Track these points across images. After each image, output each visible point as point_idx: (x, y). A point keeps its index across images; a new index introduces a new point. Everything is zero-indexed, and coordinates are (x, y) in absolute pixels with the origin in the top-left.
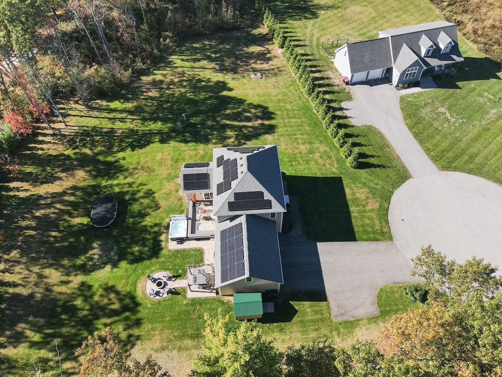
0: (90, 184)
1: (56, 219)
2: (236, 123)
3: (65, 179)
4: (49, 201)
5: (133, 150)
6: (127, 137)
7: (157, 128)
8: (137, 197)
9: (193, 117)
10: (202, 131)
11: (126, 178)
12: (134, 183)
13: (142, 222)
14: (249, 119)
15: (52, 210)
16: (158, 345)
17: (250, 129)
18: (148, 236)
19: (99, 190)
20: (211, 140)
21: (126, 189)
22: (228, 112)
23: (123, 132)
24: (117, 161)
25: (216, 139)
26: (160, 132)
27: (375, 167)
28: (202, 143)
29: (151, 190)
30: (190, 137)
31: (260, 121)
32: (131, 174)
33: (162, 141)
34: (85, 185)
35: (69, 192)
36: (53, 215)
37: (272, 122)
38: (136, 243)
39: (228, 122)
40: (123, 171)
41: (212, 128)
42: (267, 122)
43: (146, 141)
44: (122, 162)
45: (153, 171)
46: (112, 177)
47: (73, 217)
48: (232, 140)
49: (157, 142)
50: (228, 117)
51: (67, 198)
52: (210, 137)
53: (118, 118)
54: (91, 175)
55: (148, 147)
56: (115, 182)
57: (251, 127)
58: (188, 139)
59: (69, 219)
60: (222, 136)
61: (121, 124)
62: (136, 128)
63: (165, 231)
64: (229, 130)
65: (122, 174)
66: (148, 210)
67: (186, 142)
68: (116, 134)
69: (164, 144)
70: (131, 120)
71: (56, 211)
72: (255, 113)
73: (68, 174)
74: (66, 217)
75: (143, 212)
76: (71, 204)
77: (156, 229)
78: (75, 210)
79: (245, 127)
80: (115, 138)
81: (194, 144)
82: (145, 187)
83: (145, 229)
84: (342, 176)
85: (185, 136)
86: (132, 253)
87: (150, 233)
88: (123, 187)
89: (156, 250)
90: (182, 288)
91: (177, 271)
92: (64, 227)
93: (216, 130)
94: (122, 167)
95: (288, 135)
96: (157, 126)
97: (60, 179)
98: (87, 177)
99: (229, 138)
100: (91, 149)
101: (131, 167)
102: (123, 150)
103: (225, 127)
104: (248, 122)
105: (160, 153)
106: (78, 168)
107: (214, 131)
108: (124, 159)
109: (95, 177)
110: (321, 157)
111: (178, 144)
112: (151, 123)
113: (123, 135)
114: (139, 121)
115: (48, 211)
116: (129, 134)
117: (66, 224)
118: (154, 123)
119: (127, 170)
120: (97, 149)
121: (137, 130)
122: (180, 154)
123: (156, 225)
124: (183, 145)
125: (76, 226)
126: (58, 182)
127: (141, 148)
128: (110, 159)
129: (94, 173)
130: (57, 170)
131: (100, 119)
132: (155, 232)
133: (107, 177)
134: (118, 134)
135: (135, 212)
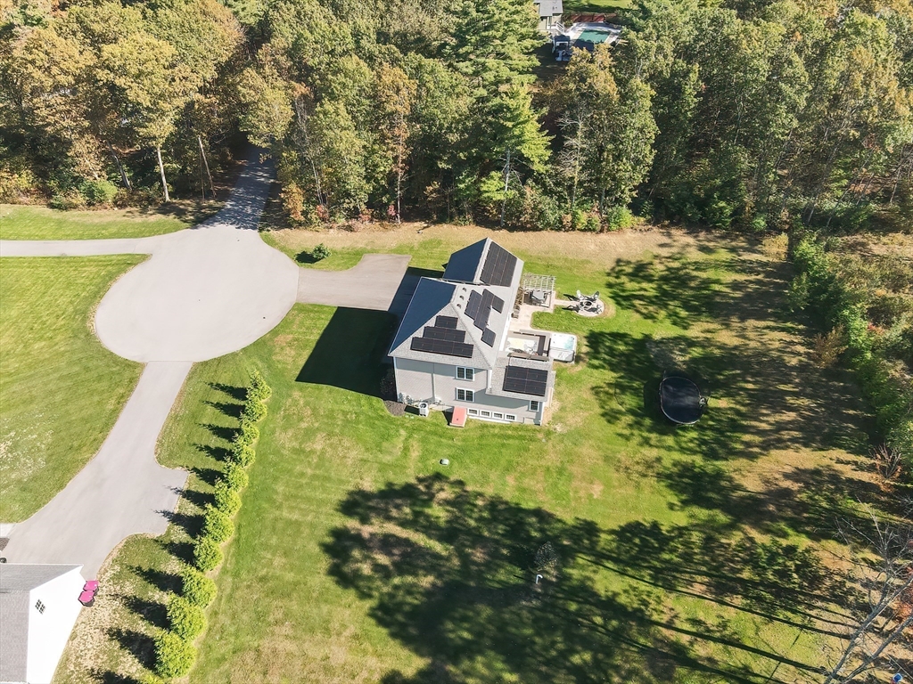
0: (724, 462)
1: (758, 406)
2: (419, 539)
3: (777, 476)
4: (786, 435)
5: (655, 525)
6: (676, 568)
7: (605, 572)
8: (632, 417)
9: (516, 586)
10: (503, 535)
11: (659, 460)
12: (641, 445)
13: (620, 378)
14: (387, 543)
15: (771, 419)
16: (589, 266)
17: (394, 513)
18: (607, 357)
19: (704, 448)
20: (485, 507)
21: (654, 436)
22: (426, 581)
23: (690, 583)
24: (685, 503)
25: (475, 506)
26: (600, 558)
27: (231, 387)
28: (506, 503)
29: (609, 421)
30: (530, 525)
31: (366, 531)
32: (649, 465)
33: (590, 529)
34: (733, 459)
35: (756, 450)
36: (765, 411)
37: (340, 521)
38: (622, 354)
39: (438, 547)
40: (669, 477)
41: (477, 539)
42: (352, 524)
43: (629, 540)
44: (674, 500)
45: (607, 459)
46: (686, 470)
47: (731, 409)
48: (442, 495)
49: (604, 532)
50: (433, 563)
51: (757, 439)
52: (485, 514)
53: (715, 640)
54: (730, 480)
55: (622, 524)
56: (677, 456)
57: (389, 518)
58: (533, 520)
59: (738, 407)
60: (460, 511)
61: (701, 616)
62: (659, 591)
63: (582, 355)
64: (442, 522)
65: (668, 469)
66: (611, 391)
67: (538, 513)
68: (706, 580)
69: (589, 519)
70: (678, 624)
71: (765, 418)
72: (366, 558)
73: (776, 485)
74: (743, 409)
75: (618, 391)
76: (746, 430)
77: (596, 362)
78: (732, 420)
79: (403, 524)
80: (704, 569)
81: (524, 506)
82: (620, 431)
83: (613, 368)
84: (294, 382)
85: (542, 530)
86: (626, 344)
87: (604, 360)
88: (659, 441)
89: (594, 339)
90: (561, 299)
91: (566, 314)
92: (740, 395)
93: (468, 531)
94: (670, 487)
95: (327, 479)
96: (607, 582)
97: (787, 476)
98: (736, 477)
99: (447, 502)
100: (751, 540)
101: (653, 481)
102: (681, 531)
103: (448, 534)
104: (393, 536)
105: (595, 497)
106: (762, 497)
107: (474, 528)
108: (671, 506)
109: (719, 475)
110: (301, 420)
111: (559, 513)
112: (623, 599)
113: (687, 577)
114: (655, 617)
115: (778, 418)
116: (675, 578)
117: (738, 398)
118: (616, 594)
119: (660, 476)
120: (738, 539)
121: (655, 585)
122: (555, 485)
123: (596, 367)
124: (547, 508)
125: (722, 396)
126: (788, 470)
127: (638, 524)
128: (702, 513)
129: (723, 483)
130: (803, 497)
131: (767, 650)
132: (597, 358)
133: (697, 470)
134: (699, 578)
135: (631, 393)
